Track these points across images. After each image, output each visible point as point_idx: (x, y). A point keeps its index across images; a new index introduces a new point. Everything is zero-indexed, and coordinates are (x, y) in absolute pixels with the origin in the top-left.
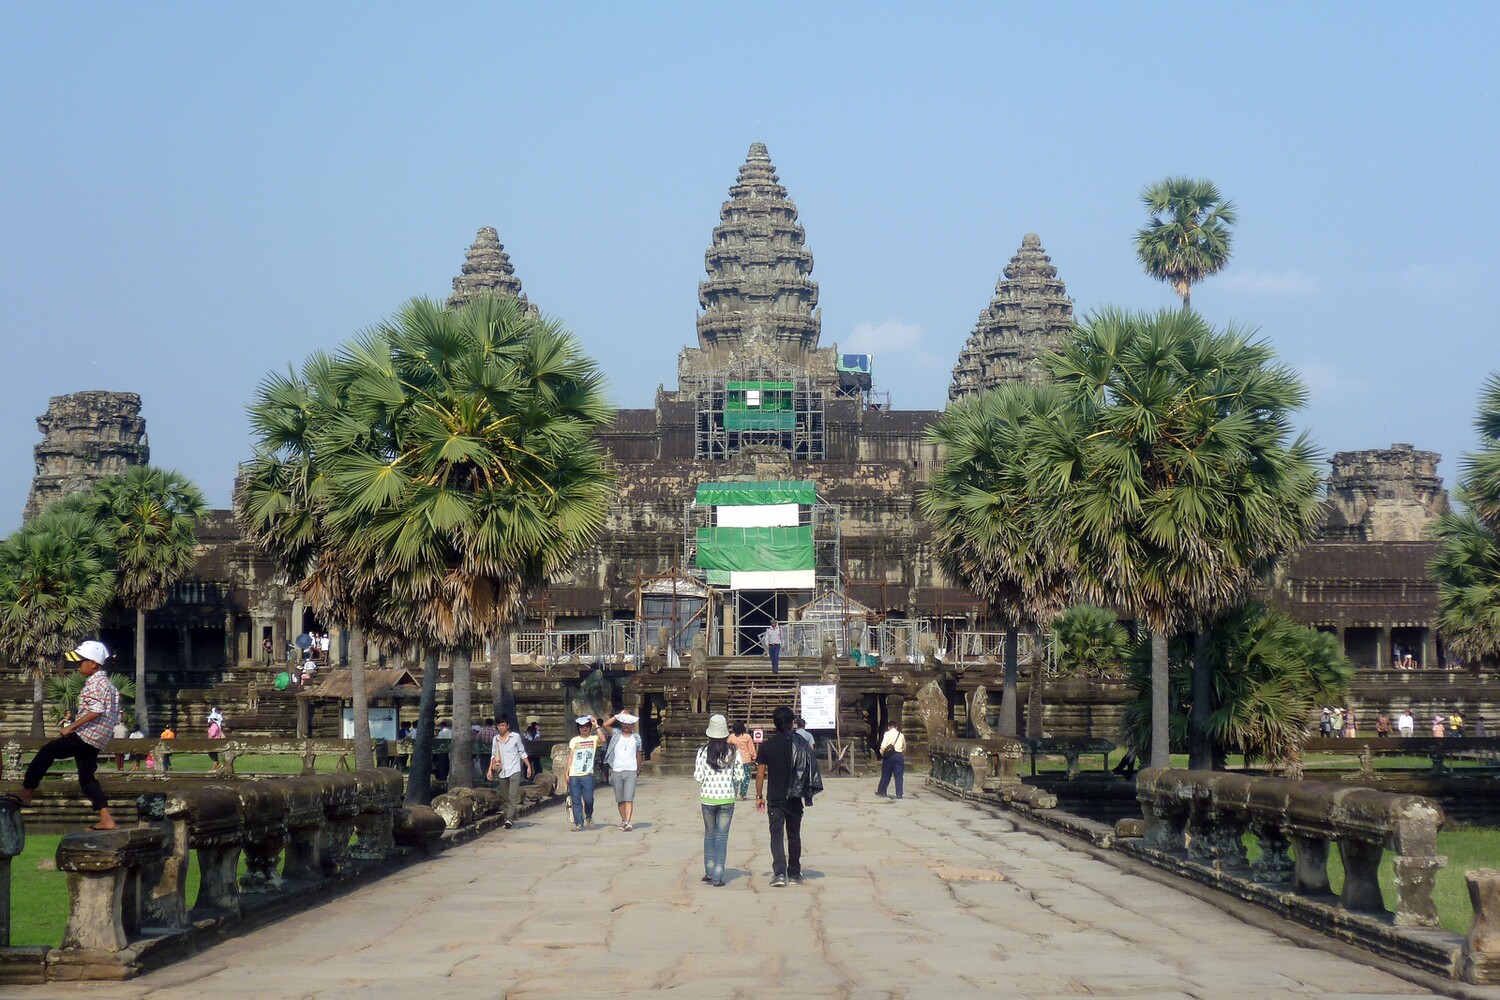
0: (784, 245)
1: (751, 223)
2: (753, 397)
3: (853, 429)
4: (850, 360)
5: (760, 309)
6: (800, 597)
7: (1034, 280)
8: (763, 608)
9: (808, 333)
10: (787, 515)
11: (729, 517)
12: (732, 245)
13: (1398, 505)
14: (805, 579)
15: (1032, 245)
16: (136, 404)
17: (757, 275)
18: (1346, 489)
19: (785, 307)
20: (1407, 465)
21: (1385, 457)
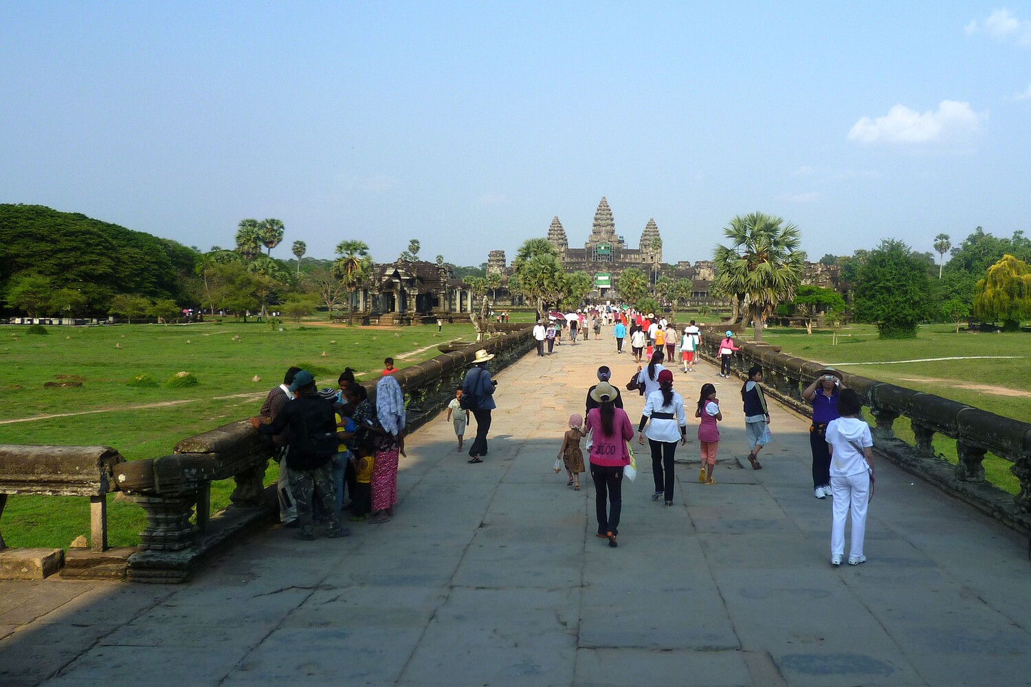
0: (608, 216)
1: (602, 212)
2: (603, 248)
3: (620, 252)
4: (620, 237)
5: (604, 228)
6: (608, 289)
7: (652, 227)
8: (604, 290)
9: (613, 232)
10: (607, 278)
11: (600, 278)
12: (599, 216)
13: (705, 270)
14: (609, 286)
15: (652, 220)
16: (503, 252)
17: (603, 222)
18: (697, 267)
19: (608, 228)
20: (706, 264)
21: (703, 262)
